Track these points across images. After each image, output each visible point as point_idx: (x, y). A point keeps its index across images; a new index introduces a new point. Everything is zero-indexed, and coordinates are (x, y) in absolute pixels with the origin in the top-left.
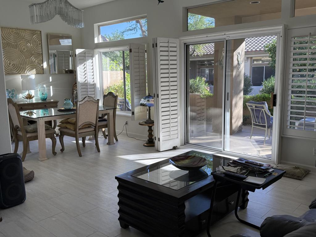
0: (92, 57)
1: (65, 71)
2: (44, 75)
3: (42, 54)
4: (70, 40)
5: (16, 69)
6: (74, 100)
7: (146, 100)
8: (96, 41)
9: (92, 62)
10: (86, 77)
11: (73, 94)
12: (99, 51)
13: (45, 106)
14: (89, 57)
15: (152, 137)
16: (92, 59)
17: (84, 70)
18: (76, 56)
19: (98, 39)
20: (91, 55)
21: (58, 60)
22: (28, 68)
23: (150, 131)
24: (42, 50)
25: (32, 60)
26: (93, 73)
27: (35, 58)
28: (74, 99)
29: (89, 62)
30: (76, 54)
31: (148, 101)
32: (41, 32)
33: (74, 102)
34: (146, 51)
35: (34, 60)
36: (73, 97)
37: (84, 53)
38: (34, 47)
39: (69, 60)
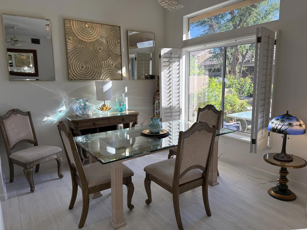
0: (179, 58)
1: (145, 76)
2: (122, 81)
3: (121, 56)
4: (151, 42)
5: (90, 73)
6: (155, 111)
7: (286, 123)
8: (184, 38)
9: (179, 65)
10: (170, 83)
11: (154, 103)
12: (187, 50)
13: (123, 120)
14: (175, 58)
15: (286, 183)
16: (179, 61)
17: (169, 75)
18: (160, 57)
19: (187, 36)
20: (178, 56)
21: (138, 64)
22: (104, 73)
23: (284, 173)
24: (121, 51)
25: (109, 63)
26: (179, 79)
27: (112, 60)
28: (155, 109)
29: (175, 65)
30: (161, 55)
31: (290, 125)
32: (120, 27)
33: (155, 113)
34: (275, 41)
35: (111, 63)
36: (154, 107)
37: (170, 53)
38: (112, 46)
39: (149, 64)
